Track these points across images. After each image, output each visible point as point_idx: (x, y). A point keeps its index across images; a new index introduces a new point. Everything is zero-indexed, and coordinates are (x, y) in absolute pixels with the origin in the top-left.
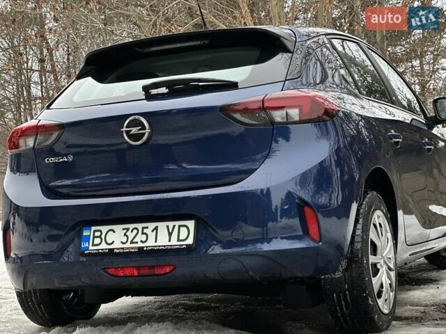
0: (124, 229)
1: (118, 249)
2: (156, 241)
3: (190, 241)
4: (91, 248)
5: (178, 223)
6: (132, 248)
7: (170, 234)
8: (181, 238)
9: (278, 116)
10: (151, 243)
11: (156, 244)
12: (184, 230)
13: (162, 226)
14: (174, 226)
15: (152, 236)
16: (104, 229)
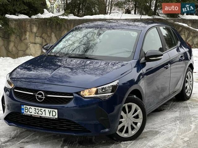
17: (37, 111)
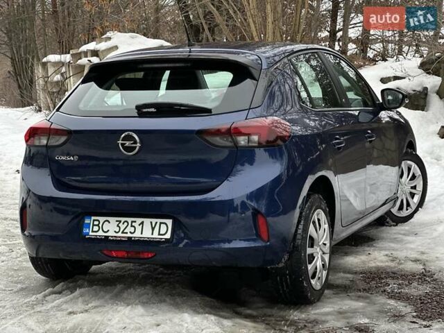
0: (117, 221)
1: (112, 237)
2: (142, 233)
3: (168, 236)
4: (91, 233)
5: (159, 221)
6: (123, 237)
7: (153, 229)
8: (161, 233)
9: (242, 141)
10: (137, 234)
11: (141, 236)
12: (163, 227)
13: (147, 221)
14: (156, 223)
15: (139, 229)
16: (102, 219)
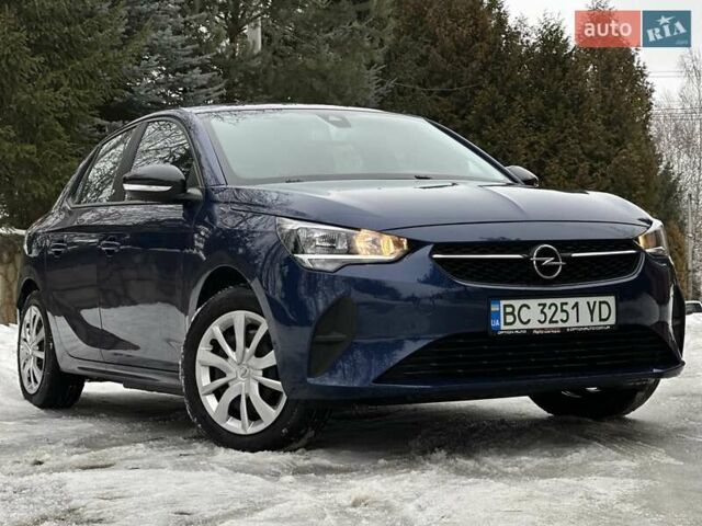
17: (549, 313)
